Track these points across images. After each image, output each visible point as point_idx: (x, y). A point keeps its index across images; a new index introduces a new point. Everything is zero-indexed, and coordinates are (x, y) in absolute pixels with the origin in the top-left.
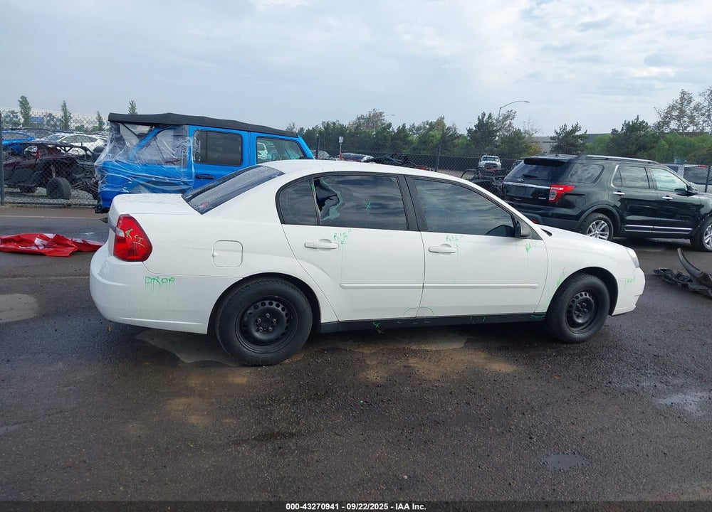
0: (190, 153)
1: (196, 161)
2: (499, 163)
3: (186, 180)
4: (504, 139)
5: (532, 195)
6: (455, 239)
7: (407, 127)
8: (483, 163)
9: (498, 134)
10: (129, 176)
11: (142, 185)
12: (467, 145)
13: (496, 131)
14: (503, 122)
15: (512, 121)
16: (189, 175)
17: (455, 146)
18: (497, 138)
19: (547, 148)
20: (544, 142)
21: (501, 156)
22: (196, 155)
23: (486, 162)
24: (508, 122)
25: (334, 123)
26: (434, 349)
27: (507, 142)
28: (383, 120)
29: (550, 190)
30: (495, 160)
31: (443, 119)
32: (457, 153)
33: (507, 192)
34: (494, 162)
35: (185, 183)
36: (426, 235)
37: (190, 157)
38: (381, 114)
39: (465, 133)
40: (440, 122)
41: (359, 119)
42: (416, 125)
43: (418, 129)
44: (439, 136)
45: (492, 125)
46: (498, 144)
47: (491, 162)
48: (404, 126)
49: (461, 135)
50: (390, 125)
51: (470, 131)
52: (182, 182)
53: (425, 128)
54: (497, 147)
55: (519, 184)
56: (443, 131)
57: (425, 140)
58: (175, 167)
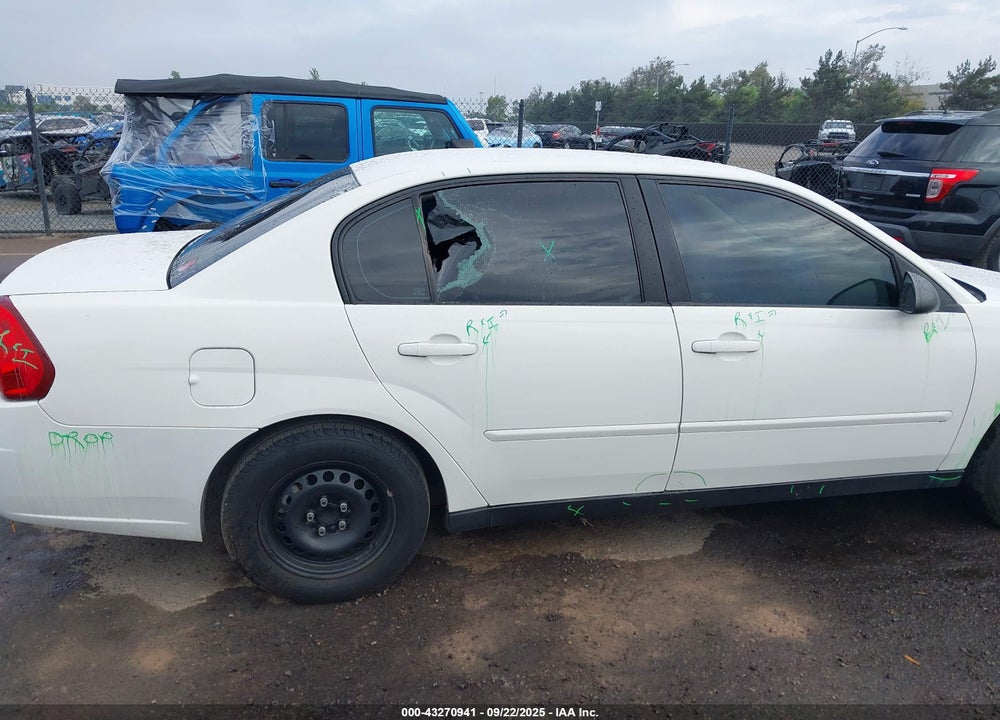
0: (256, 144)
1: (269, 157)
2: (851, 132)
3: (252, 191)
4: (861, 93)
5: (892, 190)
6: (755, 319)
7: (708, 82)
8: (825, 132)
9: (852, 84)
10: (156, 189)
11: (182, 203)
12: (802, 105)
13: (850, 80)
14: (863, 65)
15: (877, 63)
16: (257, 182)
17: (782, 107)
18: (851, 91)
19: (934, 102)
20: (930, 94)
21: (856, 119)
22: (268, 145)
23: (830, 130)
24: (870, 65)
25: (597, 82)
26: (632, 558)
27: (866, 96)
28: (673, 72)
29: (928, 179)
30: (845, 127)
31: (765, 65)
32: (786, 118)
33: (849, 184)
34: (844, 130)
35: (253, 197)
36: (685, 312)
37: (257, 150)
38: (669, 64)
39: (798, 85)
40: (760, 73)
41: (635, 74)
42: (724, 78)
43: (726, 84)
44: (757, 94)
45: (844, 70)
46: (852, 100)
47: (840, 130)
48: (702, 80)
49: (791, 90)
50: (680, 80)
51: (805, 82)
52: (250, 195)
53: (736, 81)
54: (850, 105)
55: (870, 170)
56: (763, 85)
57: (736, 100)
58: (235, 169)
